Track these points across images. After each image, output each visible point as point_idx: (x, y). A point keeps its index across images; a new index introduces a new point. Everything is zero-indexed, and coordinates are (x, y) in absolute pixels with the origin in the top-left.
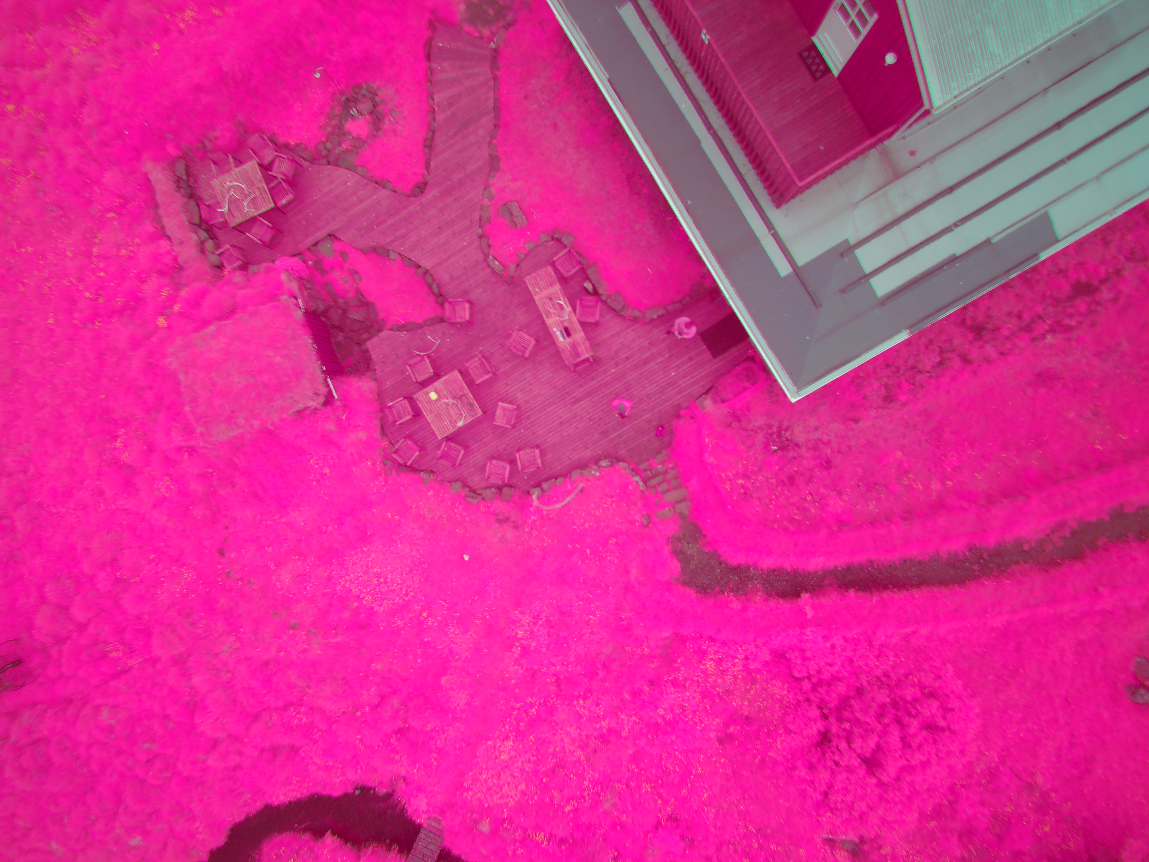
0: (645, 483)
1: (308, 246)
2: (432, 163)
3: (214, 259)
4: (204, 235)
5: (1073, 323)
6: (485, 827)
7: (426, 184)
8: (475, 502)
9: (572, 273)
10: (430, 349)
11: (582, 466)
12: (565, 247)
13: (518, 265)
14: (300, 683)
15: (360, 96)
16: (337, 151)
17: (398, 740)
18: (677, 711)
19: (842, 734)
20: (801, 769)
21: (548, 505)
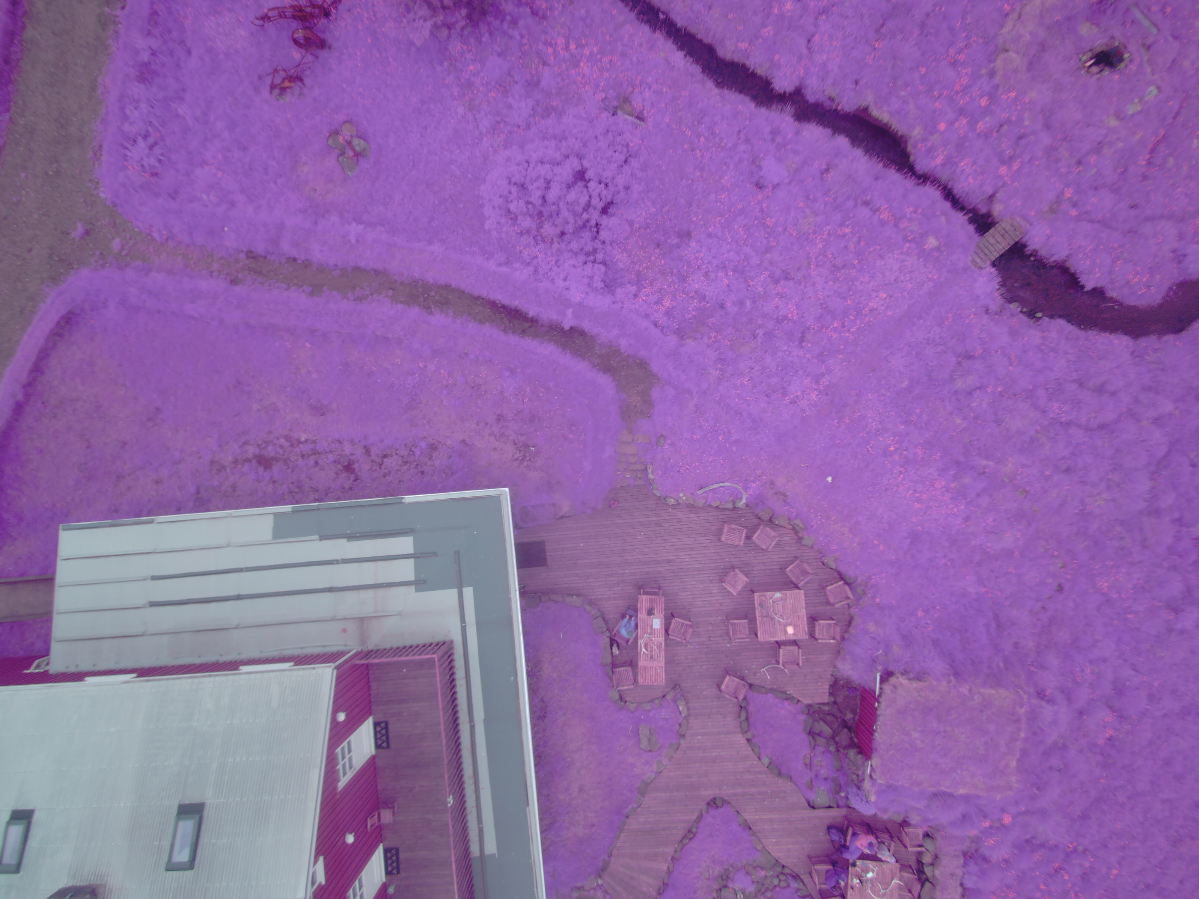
0: (646, 470)
1: (837, 809)
2: (695, 817)
3: (929, 844)
4: (928, 870)
5: (282, 440)
6: (932, 242)
7: (708, 804)
8: (798, 522)
9: (624, 668)
10: (774, 667)
11: (691, 508)
12: (619, 691)
13: (664, 696)
14: (1044, 439)
16: (771, 873)
17: (975, 350)
18: (712, 275)
19: (591, 210)
20: (636, 188)
21: (736, 488)
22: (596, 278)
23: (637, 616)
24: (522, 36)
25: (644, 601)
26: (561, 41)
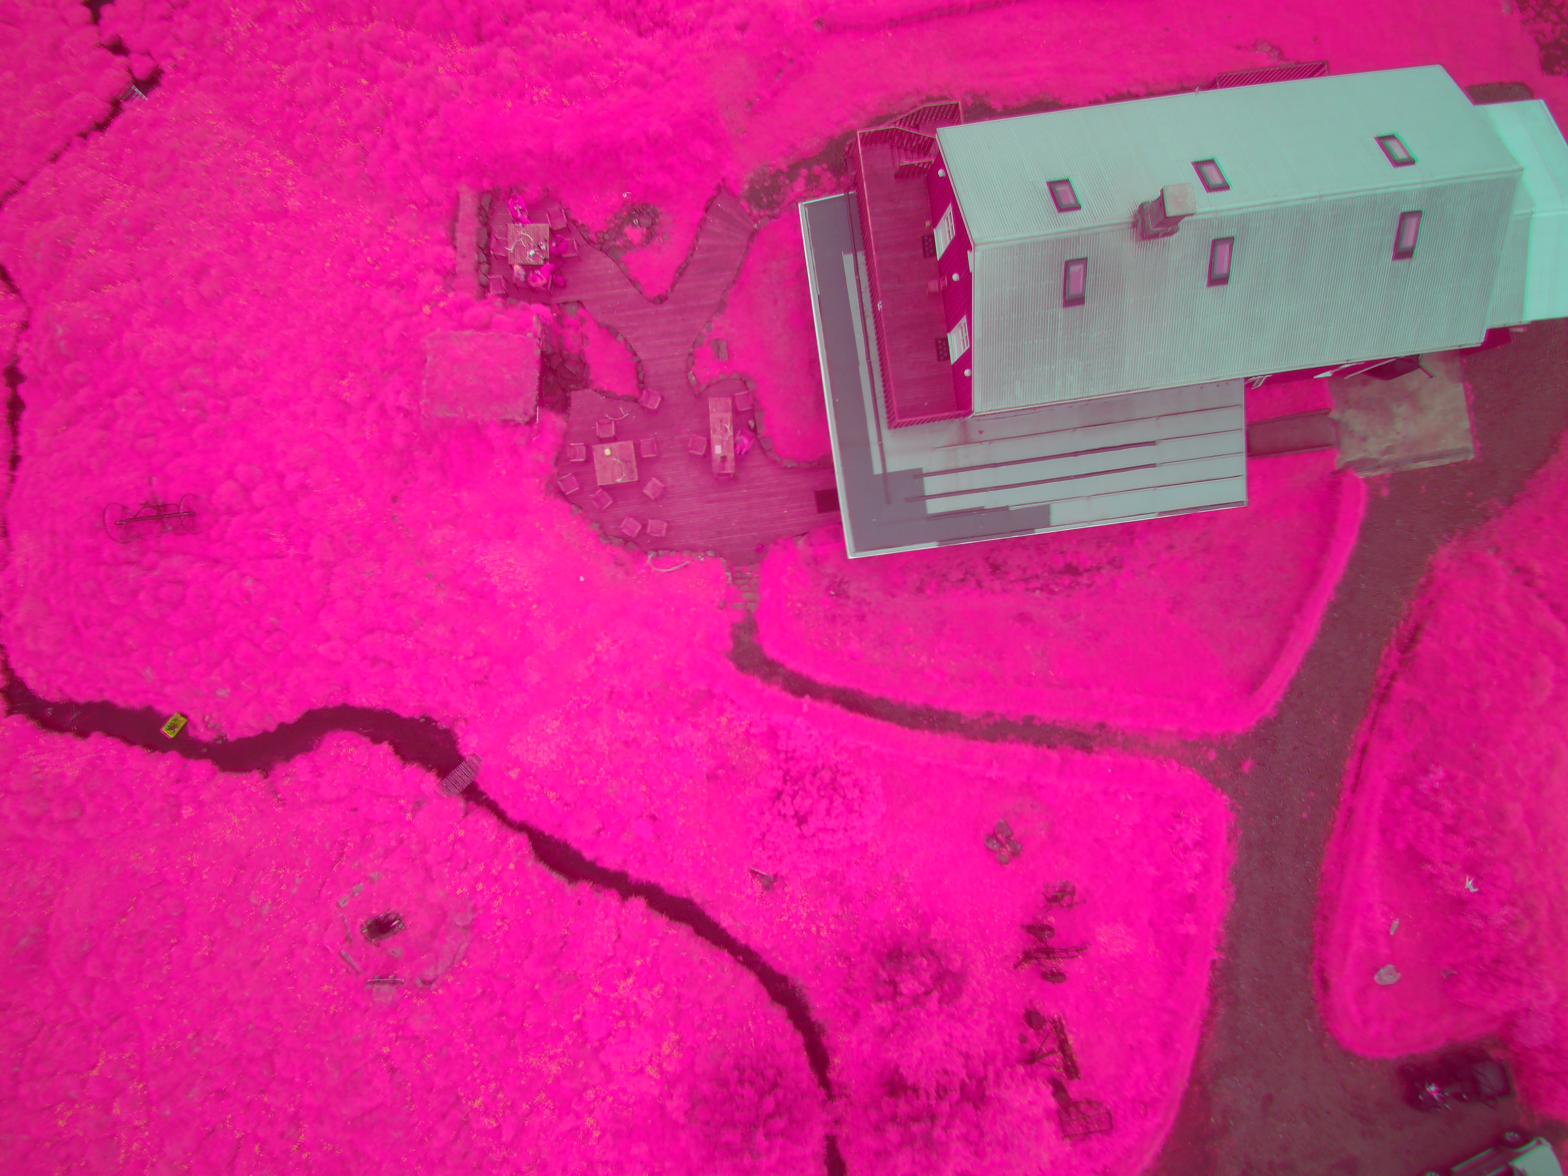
0: (734, 579)
1: (559, 302)
2: (677, 286)
3: (484, 279)
4: (484, 258)
5: (1056, 590)
6: (514, 774)
7: (666, 298)
8: (604, 542)
9: (744, 409)
10: (618, 418)
11: (693, 549)
12: (747, 389)
13: (708, 387)
14: (416, 619)
15: (645, 212)
16: (611, 244)
17: (475, 689)
18: (687, 743)
19: (791, 792)
20: (754, 812)
21: (657, 567)
22: (784, 738)
23: (735, 453)
24: (857, 937)
25: (730, 468)
26: (824, 933)
